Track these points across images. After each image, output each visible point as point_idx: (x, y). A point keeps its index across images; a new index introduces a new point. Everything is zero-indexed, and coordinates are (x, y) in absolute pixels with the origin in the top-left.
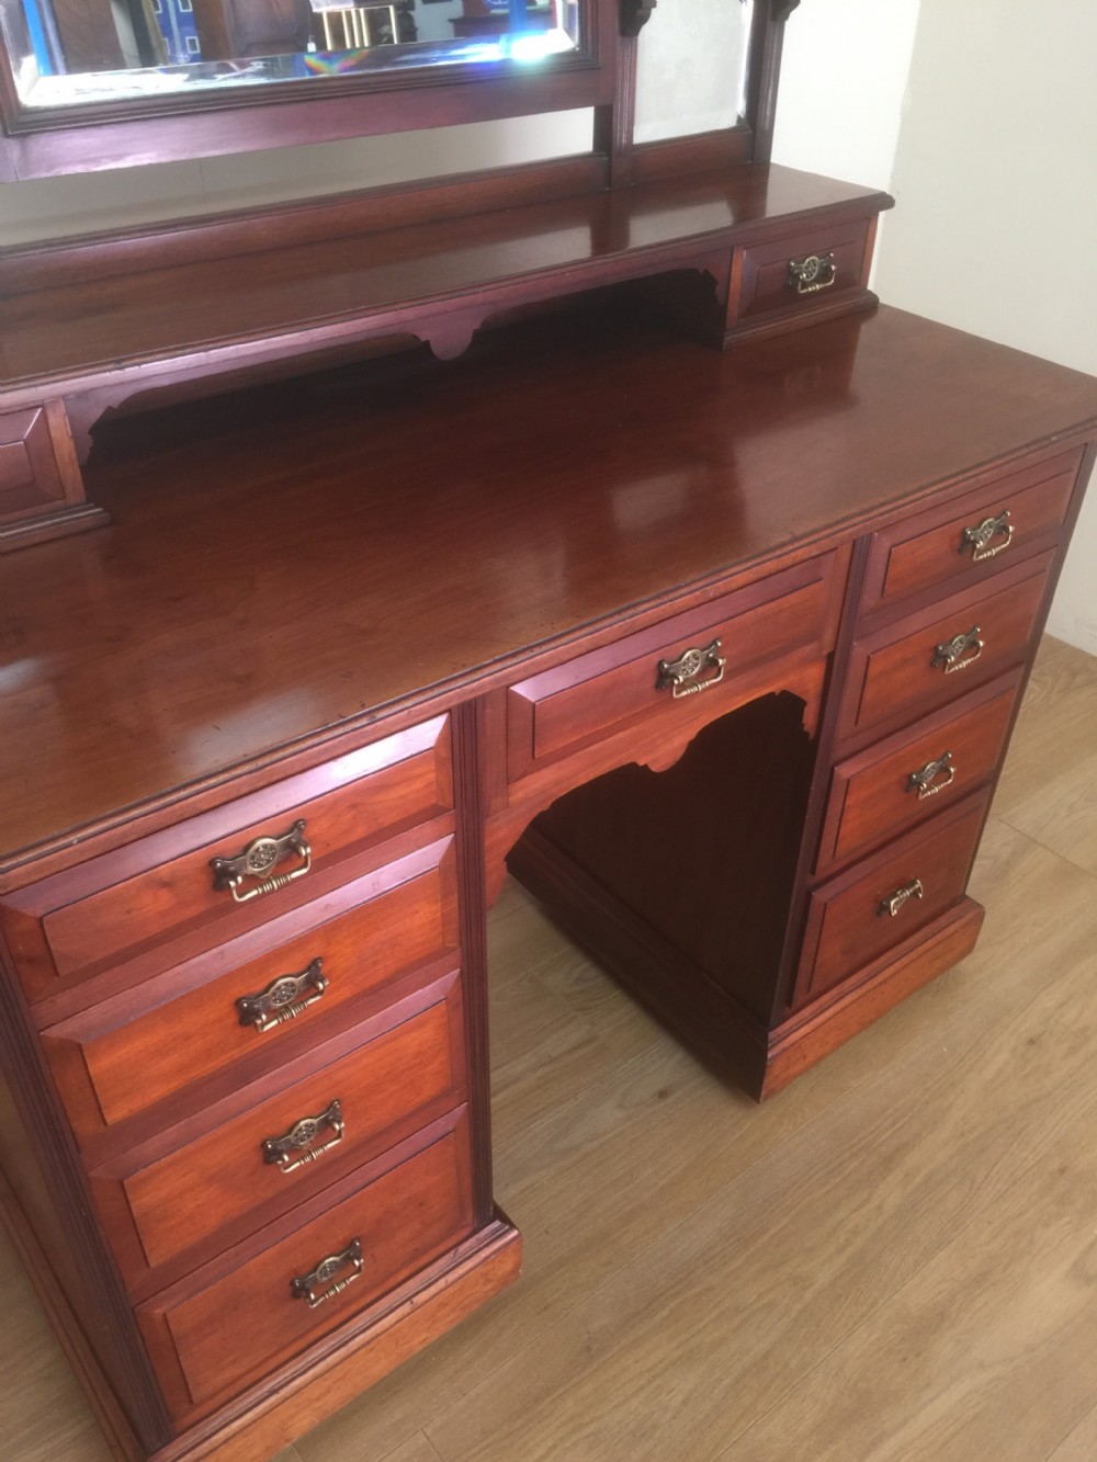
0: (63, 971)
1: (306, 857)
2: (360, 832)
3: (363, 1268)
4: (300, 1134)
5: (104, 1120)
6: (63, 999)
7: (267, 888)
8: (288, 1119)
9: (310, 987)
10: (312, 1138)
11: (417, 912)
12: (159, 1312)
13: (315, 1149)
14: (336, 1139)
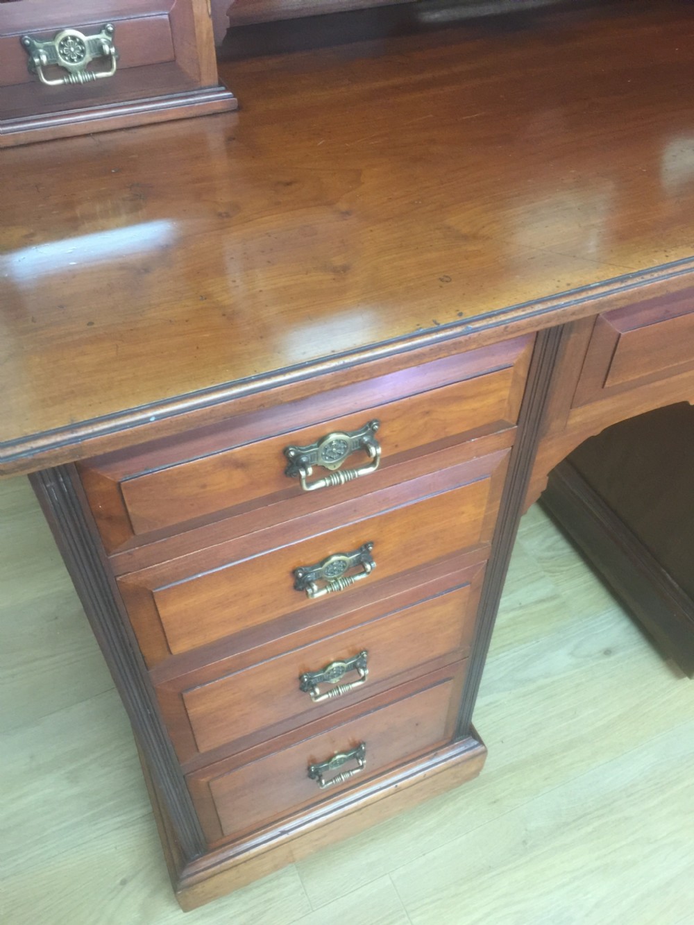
0: (139, 531)
1: (375, 458)
2: (427, 439)
3: (365, 766)
4: (331, 673)
5: (169, 650)
6: (139, 552)
7: (335, 480)
8: (323, 661)
9: (359, 566)
10: (341, 677)
11: (463, 513)
12: (204, 780)
13: (342, 686)
14: (360, 680)
